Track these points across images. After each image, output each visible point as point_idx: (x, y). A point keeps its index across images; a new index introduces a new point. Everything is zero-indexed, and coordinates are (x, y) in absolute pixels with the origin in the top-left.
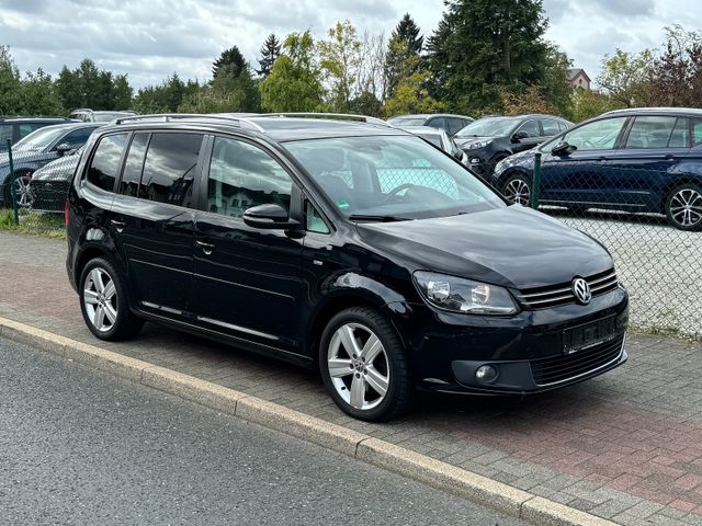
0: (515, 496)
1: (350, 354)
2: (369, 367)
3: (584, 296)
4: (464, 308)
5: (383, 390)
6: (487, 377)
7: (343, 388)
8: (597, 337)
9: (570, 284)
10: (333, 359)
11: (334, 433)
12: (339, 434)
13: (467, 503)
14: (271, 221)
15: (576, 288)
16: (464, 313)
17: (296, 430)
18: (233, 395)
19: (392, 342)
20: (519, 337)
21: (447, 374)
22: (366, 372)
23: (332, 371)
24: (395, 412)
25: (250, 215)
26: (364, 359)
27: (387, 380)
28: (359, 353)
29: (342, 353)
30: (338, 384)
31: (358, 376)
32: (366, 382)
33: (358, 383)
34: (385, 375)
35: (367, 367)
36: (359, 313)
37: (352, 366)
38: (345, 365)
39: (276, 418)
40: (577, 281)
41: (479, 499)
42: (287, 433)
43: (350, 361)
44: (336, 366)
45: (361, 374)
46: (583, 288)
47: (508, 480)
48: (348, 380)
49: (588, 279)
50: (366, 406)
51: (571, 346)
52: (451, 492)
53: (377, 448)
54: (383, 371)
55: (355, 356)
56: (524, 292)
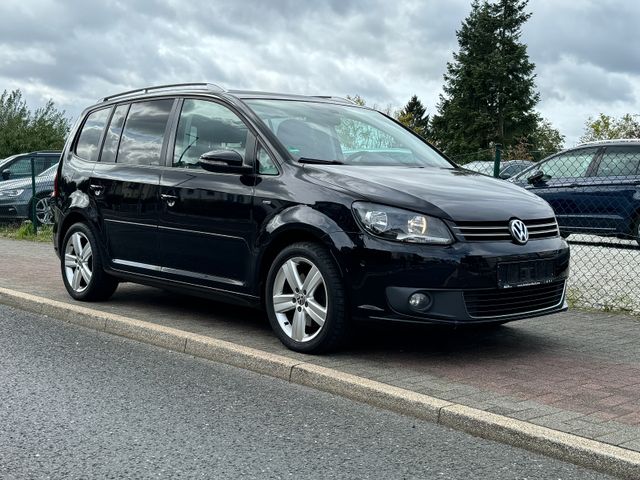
0: (435, 403)
1: (293, 288)
2: (310, 299)
3: (521, 236)
4: (400, 237)
5: (321, 320)
7: (286, 324)
8: (534, 278)
9: (507, 223)
10: (278, 295)
11: (272, 359)
12: (276, 360)
13: (388, 412)
14: (226, 164)
15: (513, 228)
16: (400, 241)
17: (237, 360)
18: (187, 335)
19: (330, 271)
20: (455, 274)
21: (382, 300)
22: (307, 304)
23: (277, 307)
24: (330, 344)
25: (206, 159)
26: (305, 292)
27: (325, 311)
28: (301, 287)
29: (287, 289)
30: (281, 319)
31: (300, 309)
32: (307, 315)
33: (299, 316)
34: (324, 306)
35: (308, 300)
36: (301, 247)
37: (294, 300)
38: (288, 299)
39: (221, 351)
40: (514, 222)
41: (401, 408)
42: (229, 364)
43: (292, 296)
44: (281, 301)
45: (303, 307)
46: (521, 228)
47: (430, 393)
48: (290, 315)
49: (526, 222)
50: (306, 338)
51: (506, 281)
52: (374, 404)
53: (310, 370)
54: (321, 302)
55: (297, 290)
56: (459, 223)
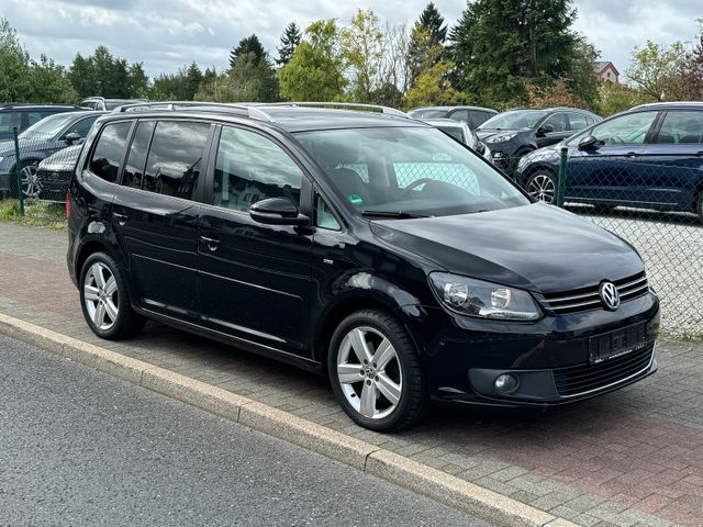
0: (536, 516)
1: (361, 359)
2: (381, 374)
3: (612, 301)
4: (483, 312)
5: (395, 399)
6: (506, 387)
7: (353, 396)
8: (626, 345)
9: (598, 288)
10: (342, 365)
11: (342, 444)
12: (347, 445)
14: (280, 216)
15: (604, 293)
16: (483, 318)
17: (302, 439)
18: (238, 400)
19: (405, 347)
20: (541, 345)
21: (464, 383)
22: (377, 379)
23: (342, 378)
24: (407, 423)
25: (256, 210)
26: (375, 365)
27: (399, 388)
28: (370, 359)
29: (353, 358)
30: (348, 390)
31: (369, 383)
32: (377, 390)
33: (368, 390)
34: (398, 383)
35: (379, 374)
36: (371, 316)
37: (362, 372)
38: (355, 371)
39: (282, 426)
40: (605, 285)
42: (292, 442)
43: (360, 367)
44: (346, 371)
45: (373, 380)
46: (612, 293)
48: (358, 387)
49: (616, 283)
50: (378, 415)
51: (598, 354)
53: (388, 461)
54: (395, 378)
55: (366, 361)
56: (548, 295)
